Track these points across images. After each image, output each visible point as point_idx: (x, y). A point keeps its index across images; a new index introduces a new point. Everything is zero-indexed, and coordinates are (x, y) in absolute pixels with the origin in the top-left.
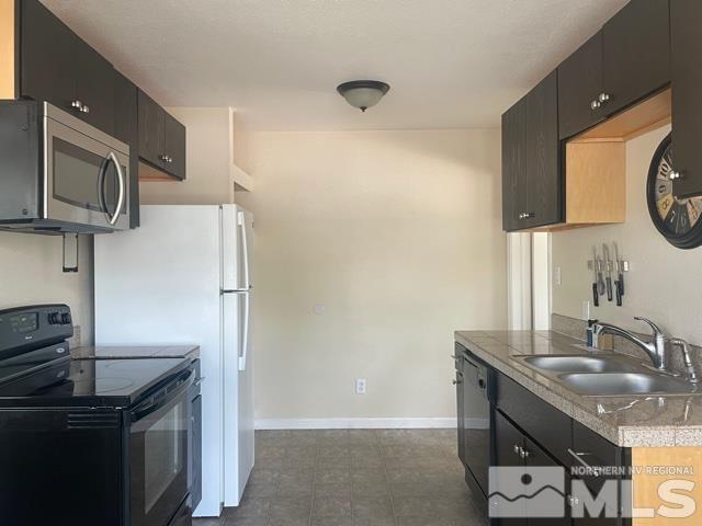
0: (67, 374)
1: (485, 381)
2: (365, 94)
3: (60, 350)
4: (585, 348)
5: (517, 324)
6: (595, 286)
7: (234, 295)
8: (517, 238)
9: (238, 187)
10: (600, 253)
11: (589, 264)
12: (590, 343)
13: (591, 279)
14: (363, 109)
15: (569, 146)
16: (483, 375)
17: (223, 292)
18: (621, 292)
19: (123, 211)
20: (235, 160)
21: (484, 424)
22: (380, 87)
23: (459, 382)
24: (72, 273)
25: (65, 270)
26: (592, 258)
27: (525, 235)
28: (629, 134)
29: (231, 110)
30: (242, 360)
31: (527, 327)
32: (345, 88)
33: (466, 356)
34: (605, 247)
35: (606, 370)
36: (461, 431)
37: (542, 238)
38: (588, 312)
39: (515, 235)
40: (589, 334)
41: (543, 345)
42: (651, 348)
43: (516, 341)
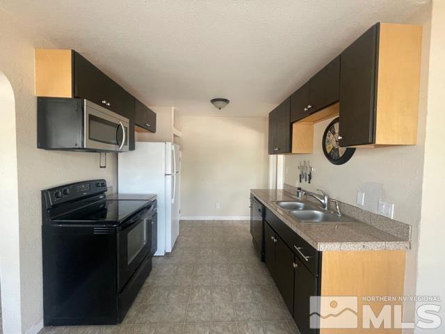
0: (105, 206)
1: (261, 209)
2: (221, 103)
3: (101, 197)
4: (296, 198)
5: (271, 187)
6: (300, 176)
7: (170, 176)
8: (272, 157)
9: (175, 136)
10: (303, 163)
11: (299, 167)
12: (298, 196)
13: (299, 173)
14: (220, 109)
15: (294, 125)
16: (260, 207)
17: (166, 175)
18: (310, 178)
19: (125, 144)
20: (174, 126)
21: (260, 219)
22: (226, 101)
23: (251, 207)
24: (103, 169)
25: (101, 167)
26: (299, 165)
27: (275, 156)
28: (315, 121)
29: (173, 108)
30: (173, 200)
31: (274, 188)
32: (213, 101)
33: (254, 199)
34: (305, 162)
35: (305, 208)
36: (252, 221)
37: (281, 157)
38: (297, 185)
39: (272, 156)
40: (298, 193)
41: (280, 196)
42: (323, 201)
43: (271, 194)
